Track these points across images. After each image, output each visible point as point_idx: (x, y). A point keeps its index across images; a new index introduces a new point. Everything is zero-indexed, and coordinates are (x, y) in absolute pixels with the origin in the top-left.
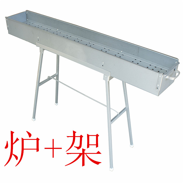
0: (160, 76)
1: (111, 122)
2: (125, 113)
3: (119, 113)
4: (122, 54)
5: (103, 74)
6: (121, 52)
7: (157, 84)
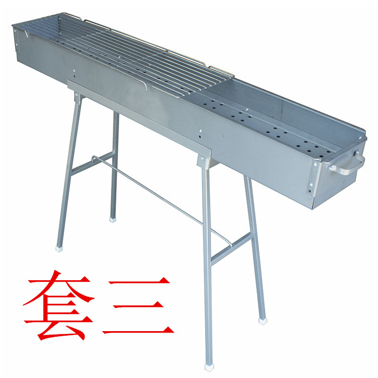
0: (315, 164)
1: (212, 261)
2: (249, 243)
3: (233, 244)
4: (247, 115)
5: (197, 154)
6: (247, 110)
7: (309, 181)
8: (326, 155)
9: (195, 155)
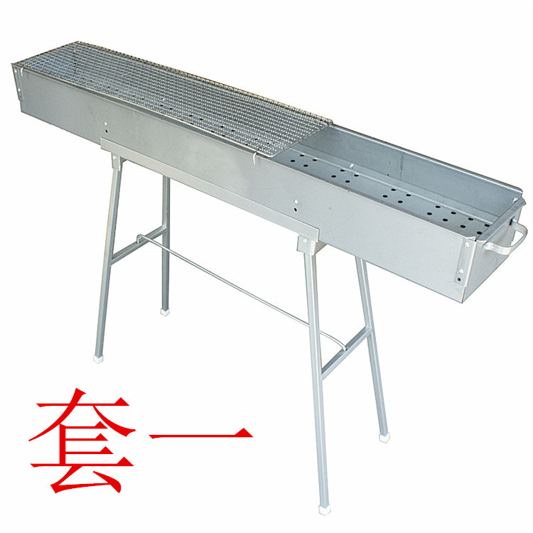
0: (467, 244)
1: (322, 373)
2: (364, 344)
3: (346, 346)
4: (352, 173)
5: (296, 234)
6: (352, 165)
7: (458, 266)
8: (468, 224)
9: (293, 236)
